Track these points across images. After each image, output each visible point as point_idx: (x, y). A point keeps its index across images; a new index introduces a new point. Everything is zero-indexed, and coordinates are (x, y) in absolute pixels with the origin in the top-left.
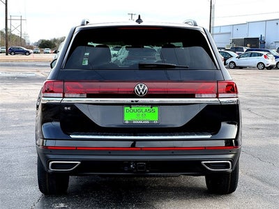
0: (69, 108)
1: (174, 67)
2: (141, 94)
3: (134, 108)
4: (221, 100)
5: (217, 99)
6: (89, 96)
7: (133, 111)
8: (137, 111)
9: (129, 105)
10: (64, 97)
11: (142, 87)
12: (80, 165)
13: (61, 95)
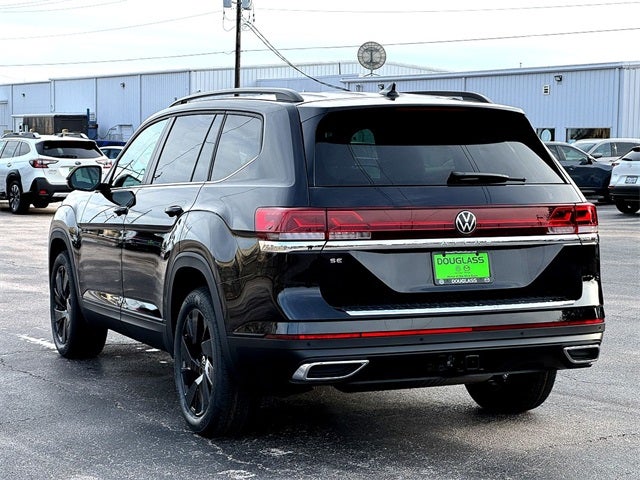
0: (339, 260)
1: (505, 179)
2: (467, 229)
3: (450, 256)
4: (582, 236)
5: (575, 237)
6: (376, 236)
7: (449, 261)
8: (455, 260)
9: (443, 250)
10: (327, 239)
11: (467, 218)
12: (368, 365)
13: (322, 236)
